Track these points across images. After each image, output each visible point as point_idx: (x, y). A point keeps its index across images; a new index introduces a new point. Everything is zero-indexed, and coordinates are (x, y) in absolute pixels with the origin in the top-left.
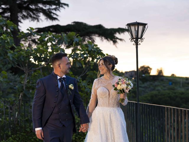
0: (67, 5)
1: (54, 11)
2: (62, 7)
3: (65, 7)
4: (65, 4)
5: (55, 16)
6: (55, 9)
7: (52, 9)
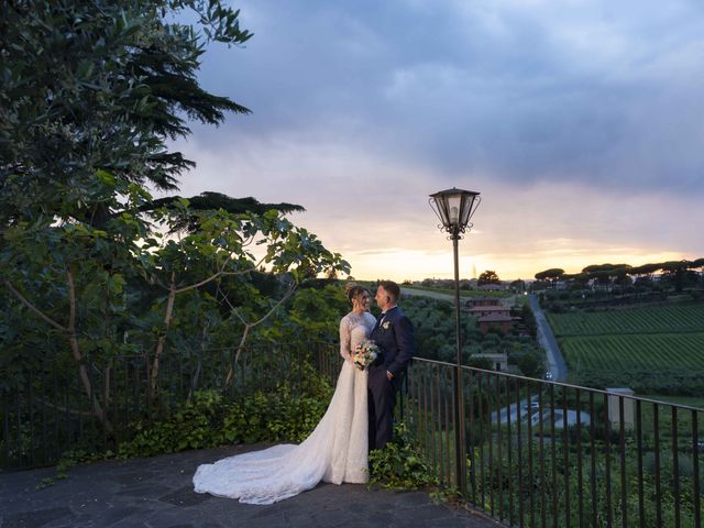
0: (193, 164)
1: (169, 174)
2: (184, 166)
3: (190, 167)
4: (189, 162)
5: (171, 182)
6: (171, 170)
7: (166, 170)
